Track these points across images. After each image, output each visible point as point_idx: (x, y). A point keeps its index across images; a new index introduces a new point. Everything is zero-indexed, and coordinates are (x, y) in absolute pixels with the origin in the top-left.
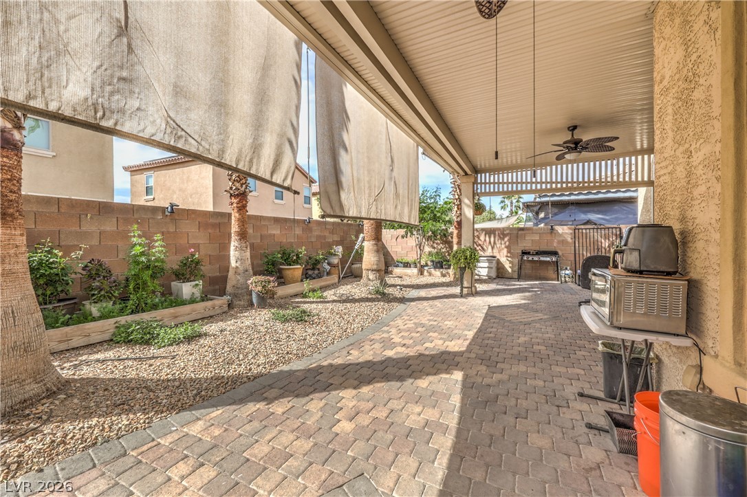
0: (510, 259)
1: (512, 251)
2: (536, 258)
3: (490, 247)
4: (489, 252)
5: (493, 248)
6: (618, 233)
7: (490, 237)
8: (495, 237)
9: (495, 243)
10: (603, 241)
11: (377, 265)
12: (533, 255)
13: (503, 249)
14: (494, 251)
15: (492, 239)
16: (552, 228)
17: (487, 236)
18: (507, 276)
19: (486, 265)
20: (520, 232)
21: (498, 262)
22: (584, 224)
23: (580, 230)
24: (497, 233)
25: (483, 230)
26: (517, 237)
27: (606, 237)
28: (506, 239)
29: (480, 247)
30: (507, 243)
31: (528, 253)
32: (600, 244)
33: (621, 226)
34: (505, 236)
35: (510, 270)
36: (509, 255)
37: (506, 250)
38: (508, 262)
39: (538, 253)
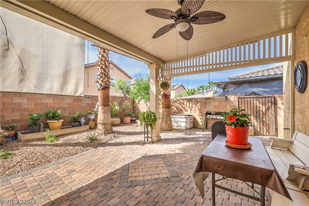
0: (200, 117)
1: (202, 112)
2: (214, 117)
3: (189, 110)
4: (188, 113)
5: (191, 110)
6: (273, 101)
7: (189, 103)
8: (192, 104)
9: (192, 107)
10: (261, 106)
11: (103, 120)
12: (213, 115)
13: (197, 110)
14: (192, 112)
15: (191, 105)
16: (226, 98)
17: (188, 103)
18: (199, 127)
19: (184, 120)
20: (207, 101)
21: (194, 119)
22: (249, 95)
23: (246, 99)
24: (193, 101)
25: (186, 99)
26: (205, 103)
27: (264, 104)
28: (198, 105)
29: (184, 109)
30: (199, 107)
31: (210, 114)
32: (258, 108)
33: (275, 96)
34: (198, 102)
35: (201, 123)
36: (200, 114)
37: (198, 111)
38: (200, 119)
39: (217, 114)
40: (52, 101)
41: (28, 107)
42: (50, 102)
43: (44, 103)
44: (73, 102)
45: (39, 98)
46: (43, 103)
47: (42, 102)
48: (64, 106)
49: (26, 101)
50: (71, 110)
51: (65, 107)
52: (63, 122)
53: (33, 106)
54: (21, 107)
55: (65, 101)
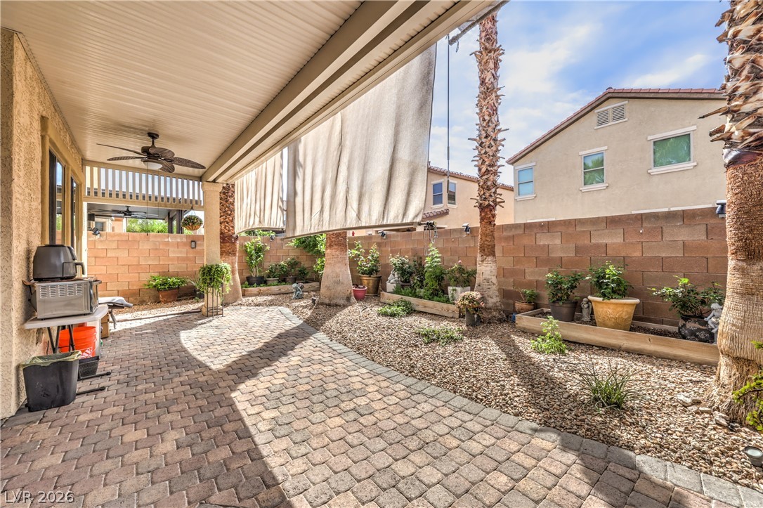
40: (619, 240)
41: (562, 255)
42: (615, 241)
43: (597, 246)
44: (704, 237)
45: (584, 231)
46: (594, 244)
47: (593, 241)
48: (664, 255)
49: (558, 241)
50: (696, 270)
51: (667, 258)
52: (637, 305)
53: (572, 254)
54: (550, 255)
55: (667, 238)
